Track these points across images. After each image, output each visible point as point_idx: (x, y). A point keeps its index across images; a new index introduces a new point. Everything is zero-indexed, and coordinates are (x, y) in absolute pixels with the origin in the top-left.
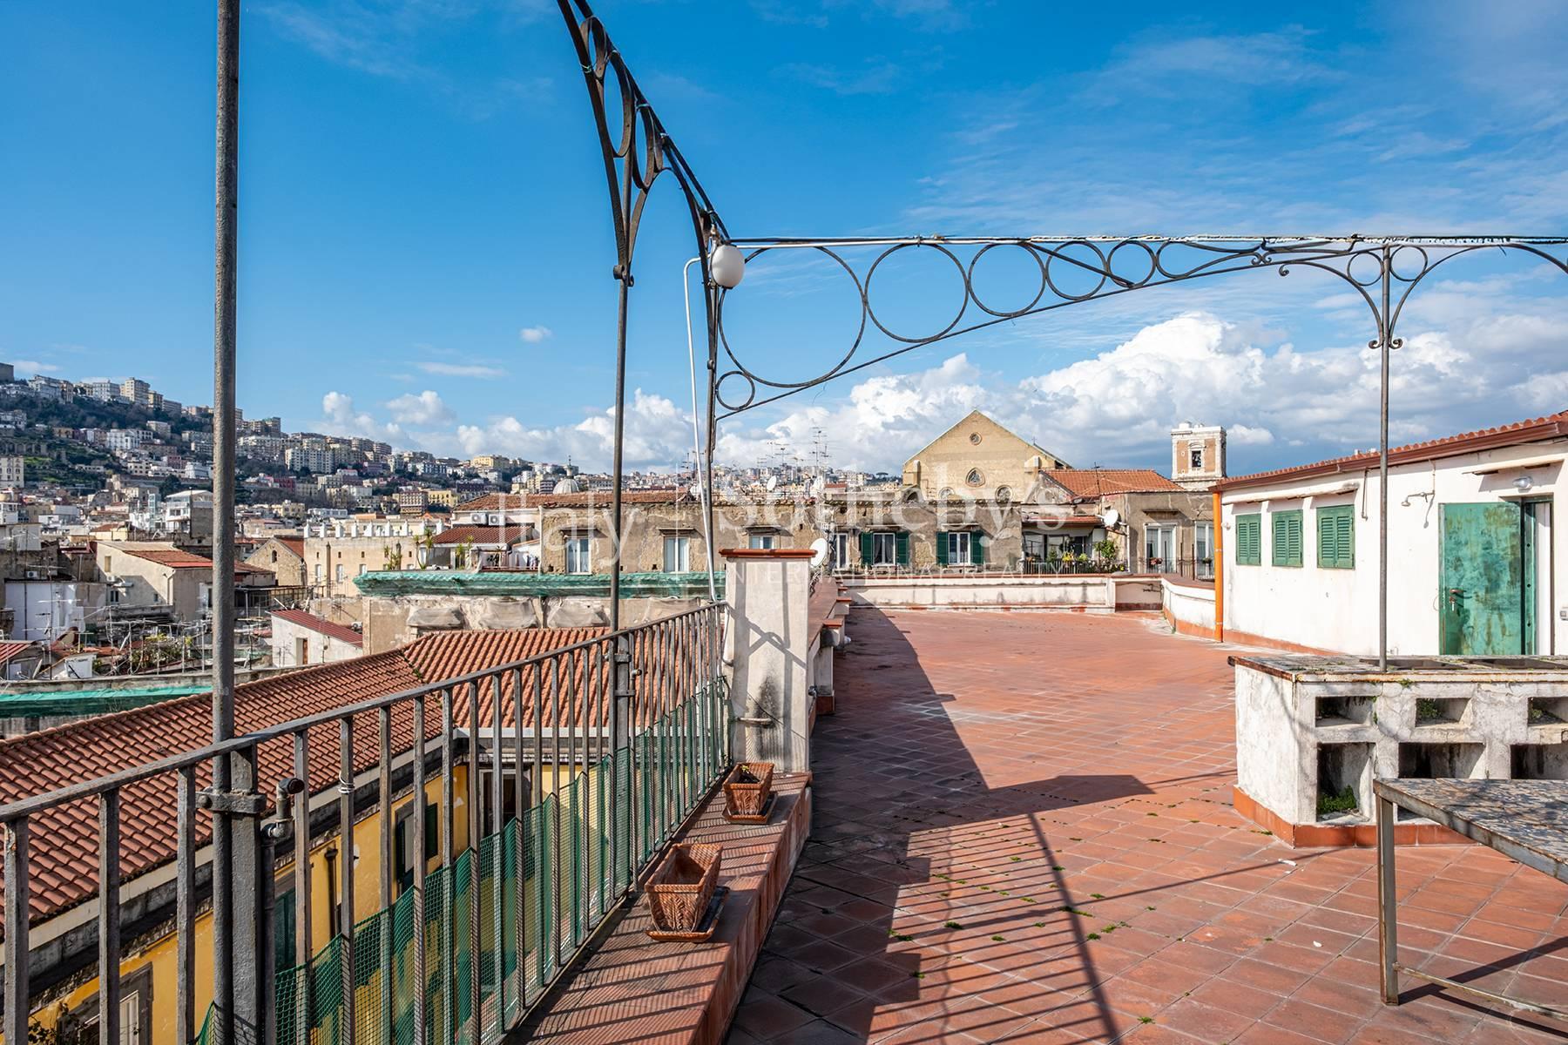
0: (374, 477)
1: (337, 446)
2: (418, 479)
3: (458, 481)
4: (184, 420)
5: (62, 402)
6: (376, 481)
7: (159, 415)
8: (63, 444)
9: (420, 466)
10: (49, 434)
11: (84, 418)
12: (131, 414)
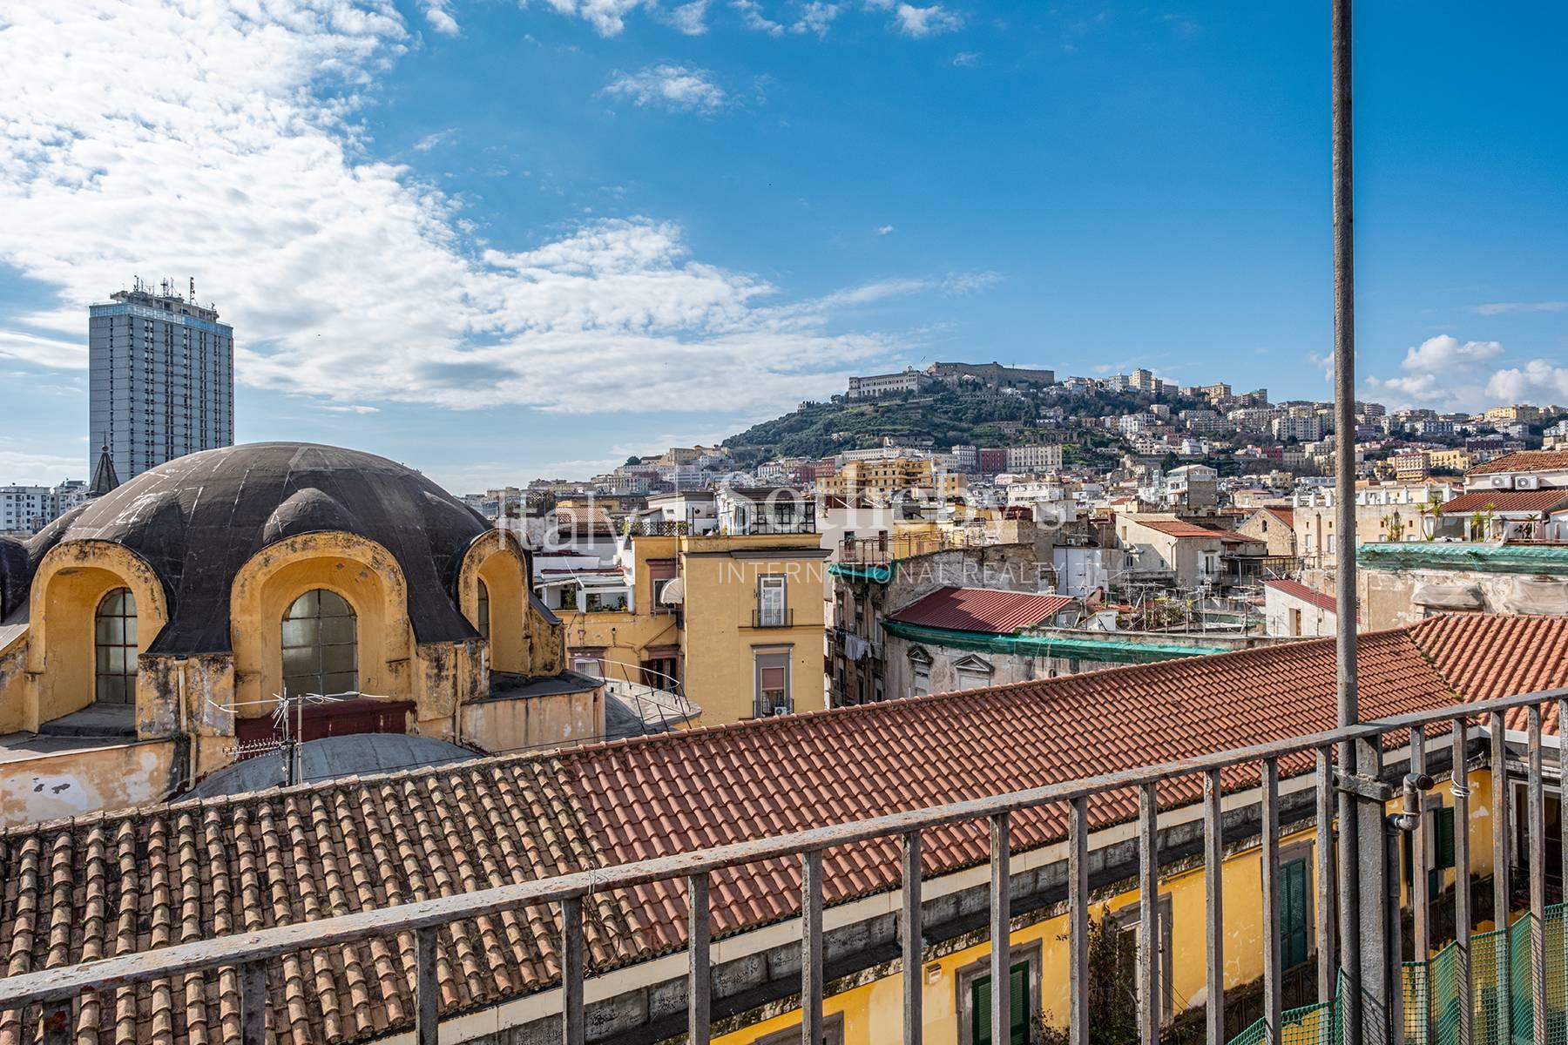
0: (1365, 441)
1: (1325, 411)
2: (1417, 439)
3: (1468, 439)
4: (1180, 401)
5: (1087, 396)
6: (1367, 445)
7: (1160, 399)
8: (1088, 431)
9: (1419, 426)
10: (1079, 424)
11: (1103, 408)
12: (1138, 401)
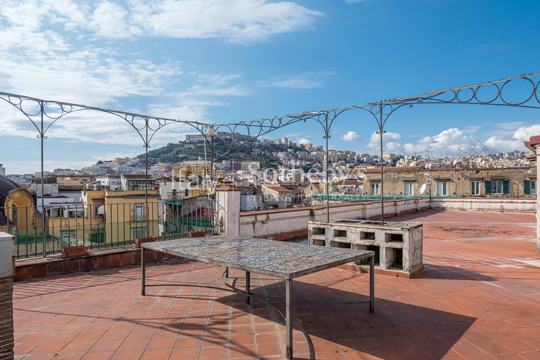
0: (350, 163)
1: (339, 153)
2: (364, 163)
3: (377, 163)
4: (297, 148)
5: (268, 145)
6: (350, 164)
7: (291, 147)
8: (268, 157)
9: (365, 159)
10: (265, 154)
11: (273, 150)
12: (284, 147)
